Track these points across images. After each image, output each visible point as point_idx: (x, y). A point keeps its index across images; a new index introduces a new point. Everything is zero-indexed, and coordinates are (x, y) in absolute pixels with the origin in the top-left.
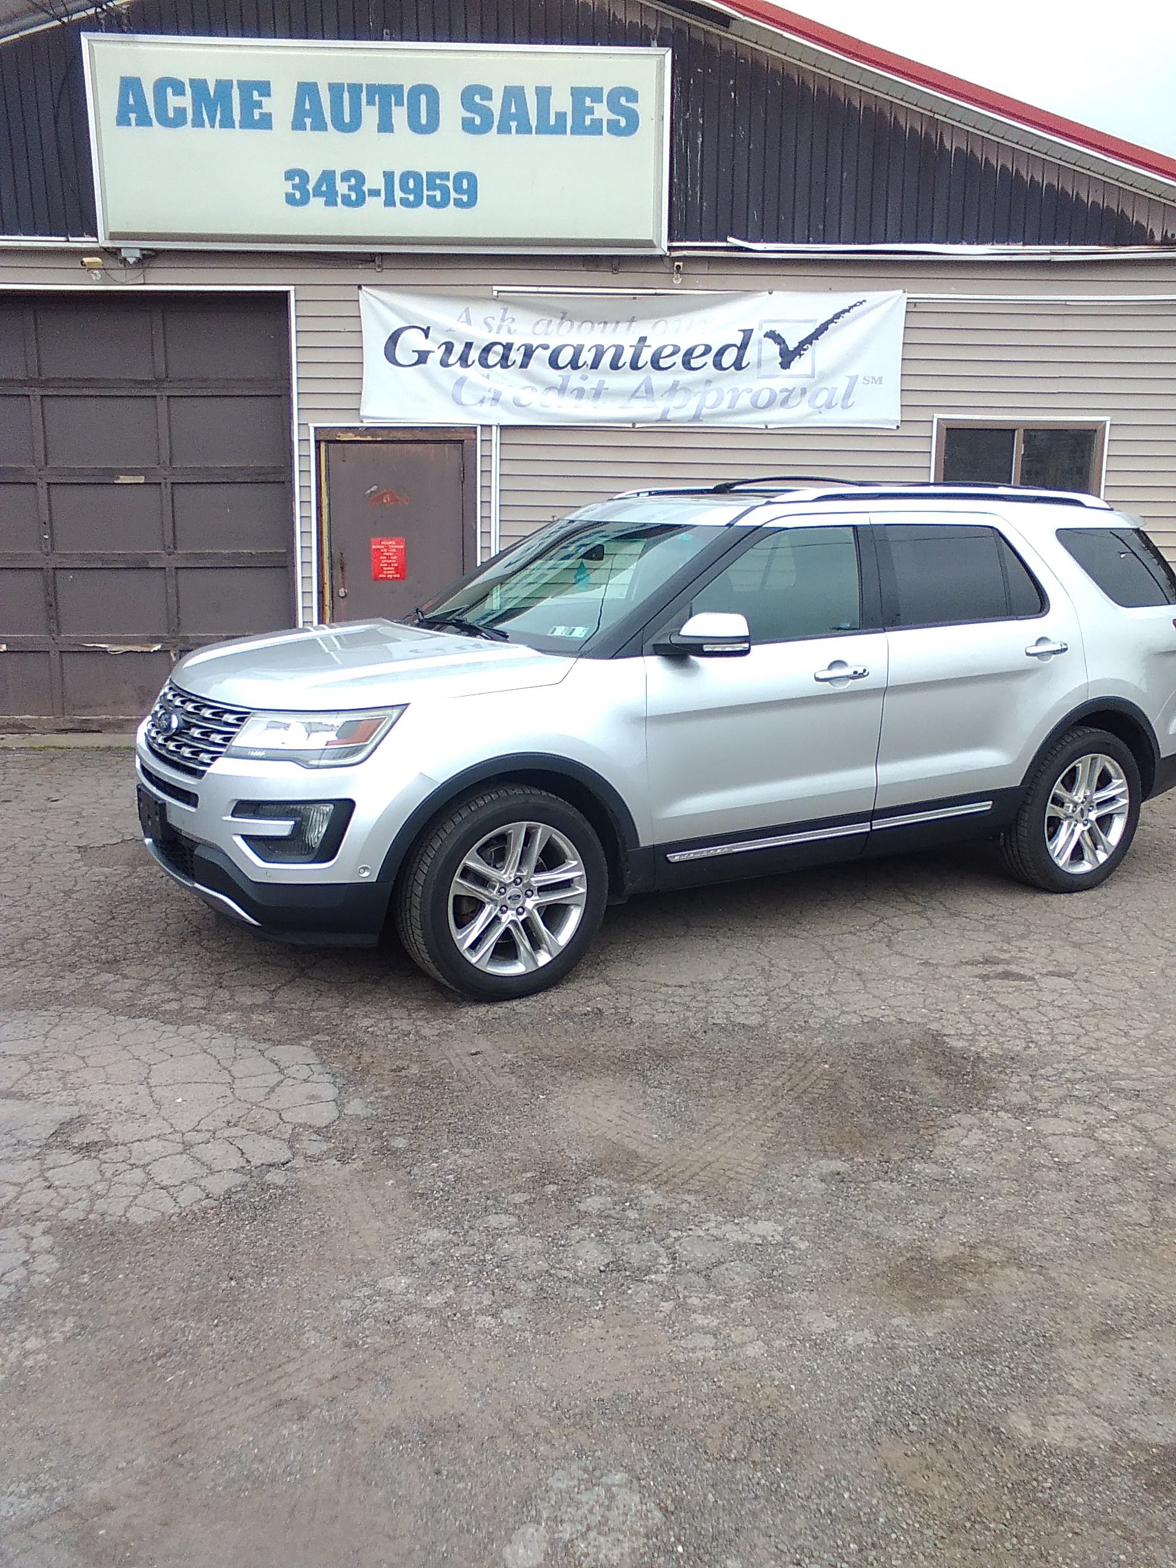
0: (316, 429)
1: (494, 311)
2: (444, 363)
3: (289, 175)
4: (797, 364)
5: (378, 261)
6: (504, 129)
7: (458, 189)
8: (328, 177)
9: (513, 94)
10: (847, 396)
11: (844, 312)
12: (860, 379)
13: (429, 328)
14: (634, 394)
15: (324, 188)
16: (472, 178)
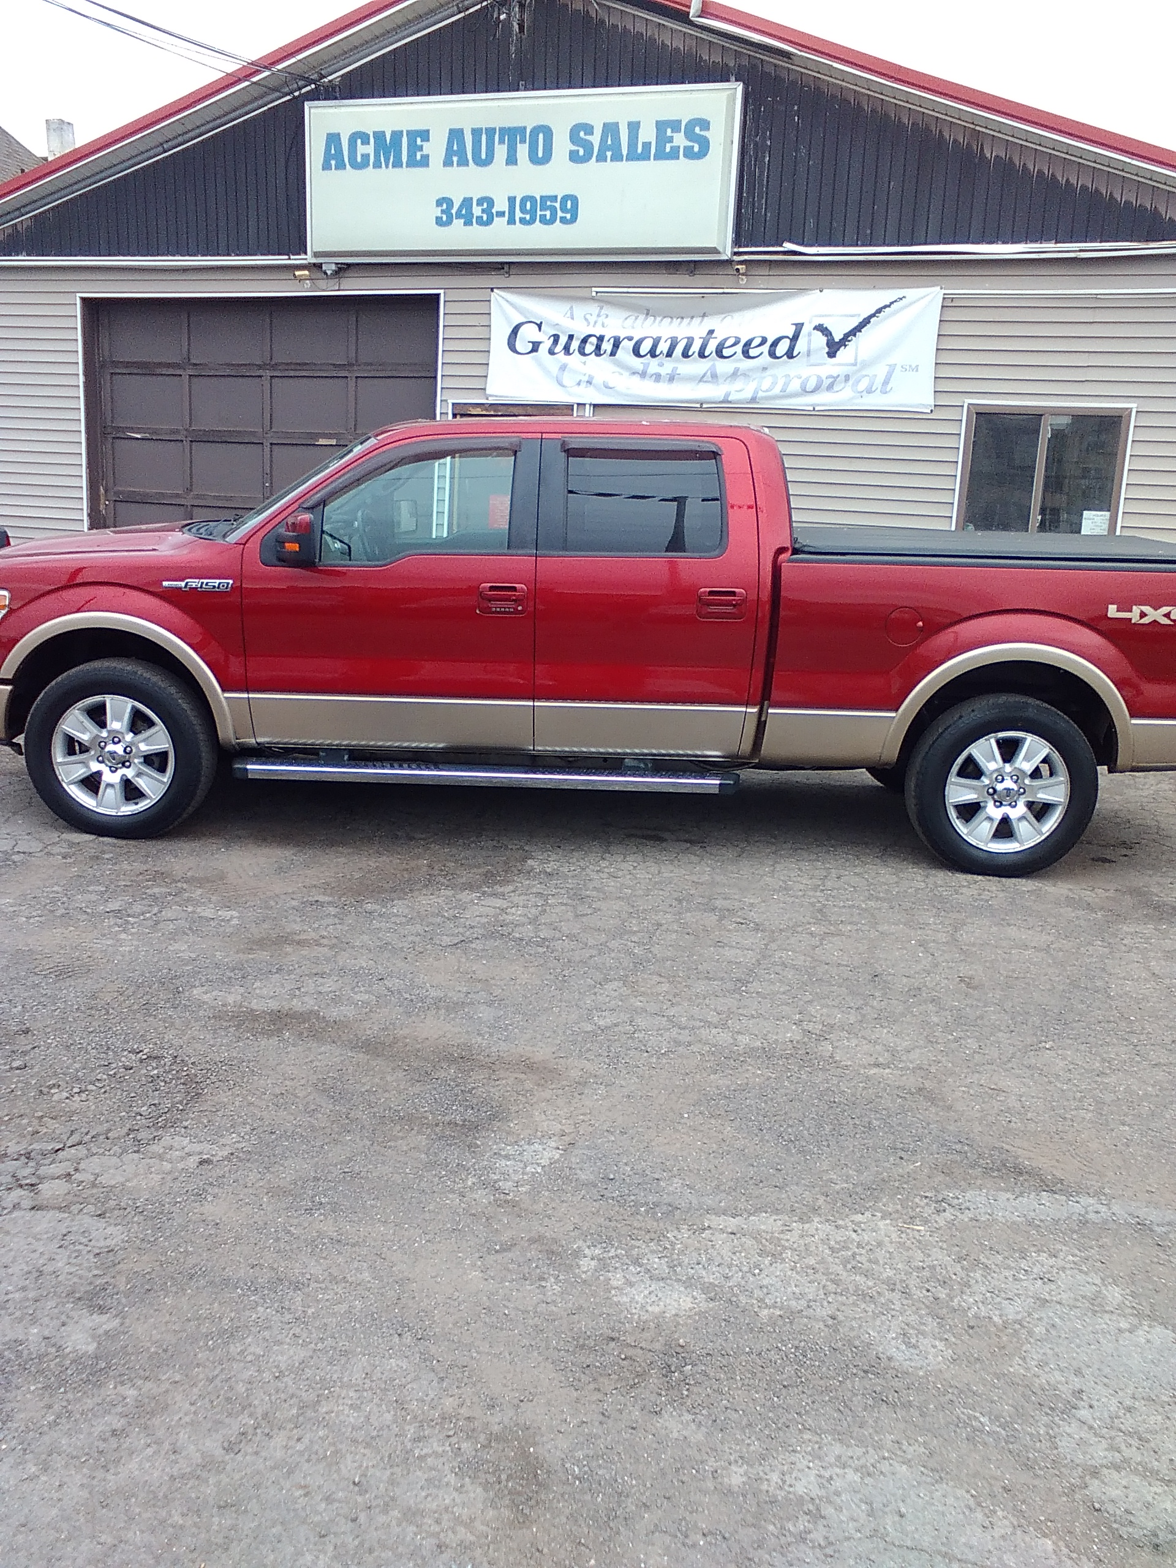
0: (453, 404)
1: (593, 308)
2: (551, 352)
3: (439, 203)
4: (842, 353)
5: (506, 267)
6: (601, 158)
7: (564, 209)
8: (467, 202)
9: (611, 129)
10: (886, 382)
11: (885, 307)
12: (898, 368)
13: (541, 323)
14: (702, 379)
15: (464, 212)
16: (574, 200)
